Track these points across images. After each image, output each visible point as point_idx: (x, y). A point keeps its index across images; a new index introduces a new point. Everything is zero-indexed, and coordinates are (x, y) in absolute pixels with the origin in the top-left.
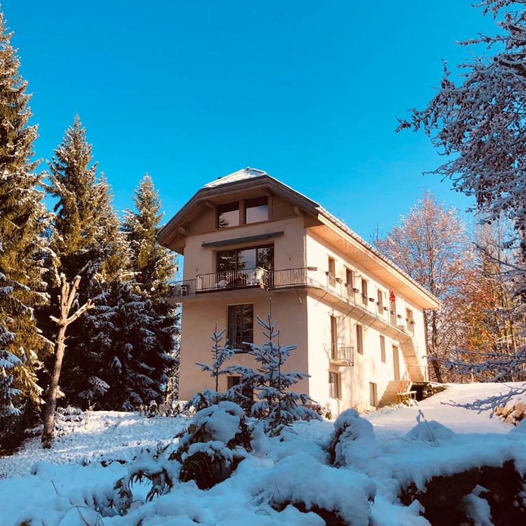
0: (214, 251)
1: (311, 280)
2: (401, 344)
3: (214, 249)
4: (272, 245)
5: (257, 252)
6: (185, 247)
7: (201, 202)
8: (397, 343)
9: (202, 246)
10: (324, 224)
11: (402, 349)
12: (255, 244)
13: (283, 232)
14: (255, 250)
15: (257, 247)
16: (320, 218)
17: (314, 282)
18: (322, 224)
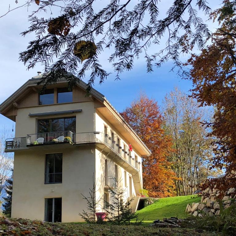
1: (97, 139)
2: (133, 176)
3: (37, 118)
4: (75, 117)
5: (64, 120)
6: (16, 115)
7: (29, 87)
8: (131, 175)
9: (29, 115)
10: (106, 107)
11: (133, 178)
12: (64, 116)
13: (82, 110)
15: (65, 118)
16: (105, 103)
17: (98, 140)
18: (105, 106)
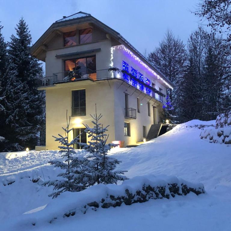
0: (62, 59)
4: (95, 56)
5: (86, 59)
6: (46, 57)
7: (54, 31)
9: (56, 56)
12: (86, 55)
13: (100, 49)
14: (85, 59)
15: (87, 57)
16: (120, 41)
